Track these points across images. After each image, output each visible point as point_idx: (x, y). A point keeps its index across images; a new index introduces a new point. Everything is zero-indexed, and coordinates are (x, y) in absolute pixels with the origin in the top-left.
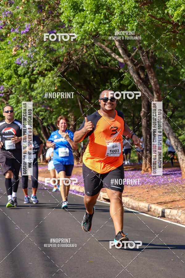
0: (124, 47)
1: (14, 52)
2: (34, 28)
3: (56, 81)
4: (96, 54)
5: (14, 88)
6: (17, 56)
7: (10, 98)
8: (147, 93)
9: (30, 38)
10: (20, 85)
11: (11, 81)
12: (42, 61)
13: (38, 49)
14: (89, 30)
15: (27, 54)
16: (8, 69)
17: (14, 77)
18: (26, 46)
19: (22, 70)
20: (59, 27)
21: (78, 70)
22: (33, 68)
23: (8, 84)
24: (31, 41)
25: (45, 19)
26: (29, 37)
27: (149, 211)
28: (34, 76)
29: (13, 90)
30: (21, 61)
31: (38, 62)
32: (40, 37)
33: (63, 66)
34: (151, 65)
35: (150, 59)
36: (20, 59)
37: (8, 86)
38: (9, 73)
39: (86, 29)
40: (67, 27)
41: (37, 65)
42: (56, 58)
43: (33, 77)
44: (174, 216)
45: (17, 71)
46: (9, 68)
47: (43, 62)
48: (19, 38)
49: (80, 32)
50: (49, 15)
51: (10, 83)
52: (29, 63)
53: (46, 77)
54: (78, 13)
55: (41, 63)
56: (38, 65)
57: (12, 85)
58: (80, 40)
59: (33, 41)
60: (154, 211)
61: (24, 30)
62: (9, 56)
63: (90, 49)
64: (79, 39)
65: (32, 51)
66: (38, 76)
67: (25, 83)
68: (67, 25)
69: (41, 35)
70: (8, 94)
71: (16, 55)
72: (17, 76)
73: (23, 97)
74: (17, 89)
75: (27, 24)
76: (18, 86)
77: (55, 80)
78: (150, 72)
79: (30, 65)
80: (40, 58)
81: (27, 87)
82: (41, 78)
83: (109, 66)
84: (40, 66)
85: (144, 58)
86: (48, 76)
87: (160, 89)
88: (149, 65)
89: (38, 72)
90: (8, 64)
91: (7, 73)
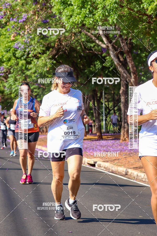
0: (106, 35)
1: (12, 38)
2: (30, 18)
4: (82, 41)
5: (12, 69)
6: (15, 41)
7: (9, 77)
8: (126, 74)
9: (26, 26)
10: (18, 66)
11: (10, 62)
13: (33, 36)
14: (77, 22)
15: (24, 40)
16: (7, 52)
17: (13, 59)
18: (23, 33)
19: (19, 53)
20: (52, 17)
21: (67, 54)
22: (29, 51)
23: (7, 65)
24: (27, 29)
25: (40, 10)
27: (126, 175)
29: (12, 71)
30: (18, 45)
31: (33, 47)
32: (36, 25)
33: (54, 51)
34: (129, 50)
35: (128, 45)
36: (18, 44)
37: (7, 67)
38: (9, 55)
39: (74, 21)
41: (32, 49)
42: (48, 44)
43: (29, 59)
45: (16, 54)
46: (9, 51)
47: (37, 47)
48: (17, 26)
49: (69, 22)
50: (43, 7)
51: (9, 64)
52: (25, 48)
53: (40, 59)
54: (67, 7)
57: (11, 66)
58: (69, 29)
59: (29, 29)
60: (130, 174)
61: (22, 19)
62: (9, 41)
63: (77, 36)
65: (28, 38)
66: (33, 59)
67: (22, 64)
68: (58, 16)
69: (36, 23)
70: (7, 73)
72: (15, 59)
73: (20, 76)
74: (15, 69)
75: (24, 14)
76: (16, 67)
77: (47, 62)
78: (128, 56)
80: (35, 44)
81: (24, 68)
82: (35, 60)
83: (94, 51)
84: (35, 50)
85: (123, 44)
86: (42, 58)
87: (136, 71)
88: (127, 50)
89: (33, 55)
90: (7, 48)
91: (7, 56)
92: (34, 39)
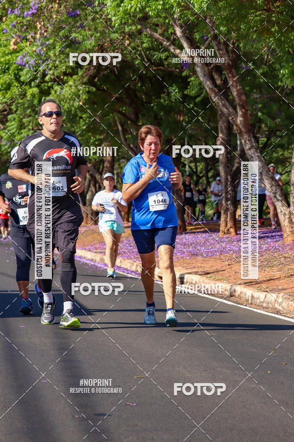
0: (188, 35)
1: (13, 47)
2: (45, 8)
3: (81, 92)
4: (144, 48)
5: (14, 104)
6: (18, 52)
7: (9, 119)
8: (226, 108)
9: (38, 23)
10: (24, 99)
11: (10, 92)
12: (59, 60)
13: (51, 41)
14: (133, 10)
15: (34, 49)
16: (4, 72)
17: (15, 86)
18: (32, 37)
19: (26, 74)
20: (85, 5)
21: (116, 73)
22: (44, 70)
23: (4, 97)
24: (40, 28)
26: (37, 21)
27: (231, 296)
28: (46, 85)
29: (13, 107)
30: (25, 60)
31: (52, 61)
32: (56, 21)
33: (92, 68)
34: (233, 63)
35: (230, 54)
36: (24, 57)
37: (5, 100)
38: (7, 79)
39: (127, 9)
40: (97, 5)
41: (50, 66)
43: (44, 86)
44: (271, 303)
45: (20, 77)
46: (7, 71)
47: (60, 62)
48: (21, 24)
49: (118, 14)
51: (8, 96)
52: (38, 64)
53: (66, 85)
55: (57, 62)
56: (52, 66)
57: (11, 99)
58: (119, 25)
59: (43, 28)
60: (239, 295)
61: (29, 11)
62: (7, 52)
63: (135, 40)
64: (117, 25)
65: (42, 45)
66: (53, 84)
67: (32, 95)
68: (97, 2)
69: (56, 18)
70: (5, 113)
71: (18, 50)
72: (19, 85)
73: (30, 118)
74: (19, 105)
75: (32, 1)
76: (21, 101)
77: (79, 91)
78: (230, 75)
79: (39, 67)
80: (55, 56)
81: (36, 102)
82: (57, 88)
83: (166, 66)
84: (56, 67)
85: (221, 52)
86: (69, 83)
87: (246, 102)
88: (228, 63)
89: (53, 77)
90: (4, 66)
91: (3, 79)
92: (54, 48)
